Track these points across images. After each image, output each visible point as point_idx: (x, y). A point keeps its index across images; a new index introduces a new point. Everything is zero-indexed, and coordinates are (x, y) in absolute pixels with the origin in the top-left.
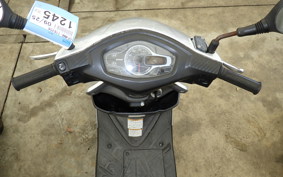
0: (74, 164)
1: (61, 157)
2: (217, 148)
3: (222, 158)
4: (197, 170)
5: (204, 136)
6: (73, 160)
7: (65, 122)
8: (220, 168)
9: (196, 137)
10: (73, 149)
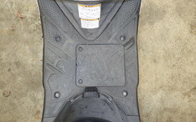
0: (28, 52)
1: (15, 44)
2: (180, 39)
3: (183, 50)
4: (155, 61)
5: (167, 26)
6: (27, 47)
7: (14, 6)
8: (179, 58)
9: (158, 26)
10: (26, 36)
